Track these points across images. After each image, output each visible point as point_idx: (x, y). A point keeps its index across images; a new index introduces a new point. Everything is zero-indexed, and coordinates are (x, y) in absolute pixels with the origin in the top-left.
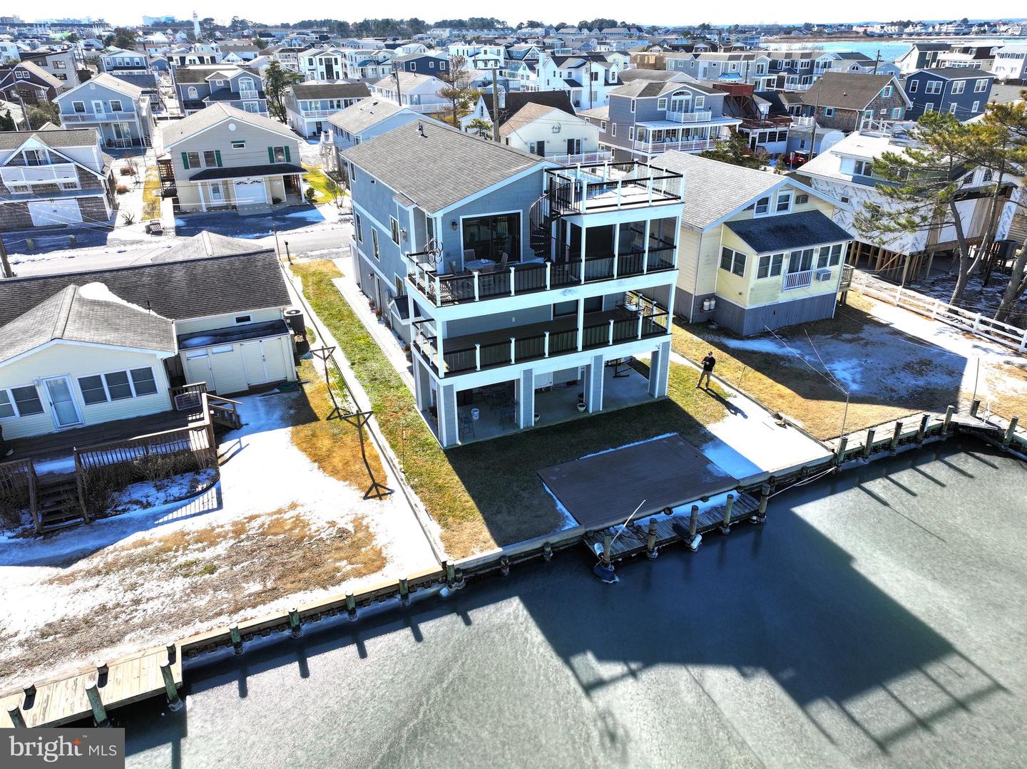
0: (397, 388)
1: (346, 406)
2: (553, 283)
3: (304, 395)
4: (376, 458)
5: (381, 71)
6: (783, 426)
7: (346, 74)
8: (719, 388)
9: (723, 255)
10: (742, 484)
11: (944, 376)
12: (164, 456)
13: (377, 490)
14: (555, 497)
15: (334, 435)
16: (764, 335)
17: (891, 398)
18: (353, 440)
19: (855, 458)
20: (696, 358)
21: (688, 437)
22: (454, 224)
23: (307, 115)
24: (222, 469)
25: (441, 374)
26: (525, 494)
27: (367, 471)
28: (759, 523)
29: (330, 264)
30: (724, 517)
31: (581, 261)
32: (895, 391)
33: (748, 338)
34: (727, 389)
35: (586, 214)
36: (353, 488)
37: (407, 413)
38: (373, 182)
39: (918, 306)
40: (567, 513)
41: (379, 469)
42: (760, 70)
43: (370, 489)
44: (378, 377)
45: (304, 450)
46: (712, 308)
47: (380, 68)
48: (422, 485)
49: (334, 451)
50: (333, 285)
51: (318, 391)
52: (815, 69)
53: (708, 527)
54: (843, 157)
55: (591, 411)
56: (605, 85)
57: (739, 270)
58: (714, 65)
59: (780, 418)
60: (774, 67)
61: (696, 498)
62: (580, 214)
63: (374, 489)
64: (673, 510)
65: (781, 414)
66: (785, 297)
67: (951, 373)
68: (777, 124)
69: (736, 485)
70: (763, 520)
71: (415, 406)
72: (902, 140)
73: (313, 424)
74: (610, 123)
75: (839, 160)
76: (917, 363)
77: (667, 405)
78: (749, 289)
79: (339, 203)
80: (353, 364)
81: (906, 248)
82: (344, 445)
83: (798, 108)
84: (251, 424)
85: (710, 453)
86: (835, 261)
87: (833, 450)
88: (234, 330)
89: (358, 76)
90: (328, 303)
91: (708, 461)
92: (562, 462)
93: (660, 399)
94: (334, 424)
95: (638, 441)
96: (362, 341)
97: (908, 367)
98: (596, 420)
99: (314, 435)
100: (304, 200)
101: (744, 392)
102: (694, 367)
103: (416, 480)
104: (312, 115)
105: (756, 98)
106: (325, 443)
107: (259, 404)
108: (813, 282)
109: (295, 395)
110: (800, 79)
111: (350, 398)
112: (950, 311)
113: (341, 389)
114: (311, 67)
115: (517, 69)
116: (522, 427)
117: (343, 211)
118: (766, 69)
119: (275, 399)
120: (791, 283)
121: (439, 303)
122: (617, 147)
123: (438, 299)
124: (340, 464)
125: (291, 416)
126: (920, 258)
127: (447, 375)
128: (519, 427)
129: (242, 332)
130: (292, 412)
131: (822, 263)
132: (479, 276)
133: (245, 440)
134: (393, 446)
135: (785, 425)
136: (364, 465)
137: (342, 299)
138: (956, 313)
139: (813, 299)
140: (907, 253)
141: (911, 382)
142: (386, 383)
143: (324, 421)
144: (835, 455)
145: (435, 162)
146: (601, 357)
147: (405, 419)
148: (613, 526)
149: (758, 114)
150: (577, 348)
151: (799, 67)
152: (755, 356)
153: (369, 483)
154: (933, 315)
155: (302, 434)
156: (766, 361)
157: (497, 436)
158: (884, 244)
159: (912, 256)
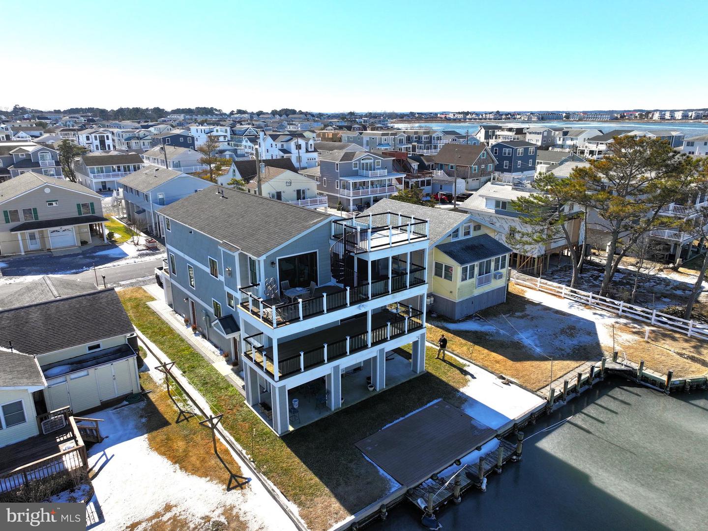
0: (226, 388)
1: (189, 409)
2: (351, 301)
3: (150, 404)
4: (227, 451)
5: (142, 144)
6: (507, 384)
7: (114, 147)
8: (455, 360)
9: (436, 267)
10: (499, 433)
11: (586, 337)
12: (45, 481)
13: (236, 480)
14: (375, 465)
15: (186, 436)
16: (468, 318)
17: (563, 355)
18: (202, 439)
19: (558, 401)
20: (432, 339)
21: (450, 400)
22: (273, 263)
23: (95, 177)
24: (94, 483)
25: (277, 378)
26: (352, 465)
27: (222, 465)
28: (518, 461)
29: (141, 291)
30: (497, 461)
31: (369, 284)
32: (563, 350)
33: (459, 321)
34: (461, 361)
35: (371, 252)
36: (215, 482)
37: (240, 409)
38: (191, 232)
39: (551, 290)
40: (389, 477)
41: (233, 461)
42: (401, 141)
43: (230, 482)
44: (208, 381)
45: (162, 454)
46: (432, 302)
47: (142, 141)
48: (271, 471)
49: (189, 451)
50: (149, 308)
51: (162, 398)
52: (433, 141)
53: (488, 471)
54: (488, 199)
55: (378, 390)
56: (306, 152)
57: (448, 276)
58: (373, 139)
59: (504, 378)
60: (409, 140)
61: (473, 449)
62: (366, 252)
63: (233, 480)
64: (461, 460)
65: (504, 376)
66: (478, 292)
67: (589, 334)
68: (424, 175)
69: (495, 435)
70: (520, 458)
71: (246, 402)
72: (520, 188)
73: (165, 429)
74: (321, 177)
75: (485, 200)
76: (568, 329)
77: (427, 378)
78: (457, 289)
79: (136, 242)
80: (184, 372)
81: (534, 253)
82: (196, 445)
83: (432, 165)
84: (111, 436)
85: (470, 412)
86: (503, 266)
87: (546, 398)
88: (88, 357)
89: (124, 148)
90: (150, 323)
91: (471, 418)
92: (371, 434)
93: (421, 374)
94: (183, 426)
95: (417, 409)
96: (186, 352)
97: (563, 332)
98: (383, 396)
99: (168, 439)
100: (106, 241)
101: (474, 362)
102: (434, 346)
103: (265, 467)
104: (99, 177)
105: (409, 160)
106: (180, 445)
107: (114, 417)
108: (493, 281)
109: (142, 405)
110: (425, 147)
111: (190, 402)
112: (572, 291)
113: (180, 395)
114: (88, 142)
115: (241, 141)
116: (333, 409)
117: (140, 248)
118: (404, 141)
119: (126, 411)
120: (481, 283)
121: (275, 325)
122: (328, 193)
123: (275, 322)
124: (198, 462)
125: (144, 425)
126: (543, 258)
127: (281, 378)
128: (330, 410)
129: (95, 358)
130: (144, 420)
131: (496, 268)
132: (302, 302)
133: (109, 451)
134: (237, 440)
135: (508, 383)
136: (218, 460)
137: (159, 318)
138: (575, 292)
139: (493, 291)
140: (535, 256)
141: (569, 343)
142: (216, 385)
143: (174, 425)
144: (548, 401)
145: (243, 217)
146: (383, 349)
147: (241, 415)
148: (424, 482)
149: (412, 170)
150: (367, 345)
151: (423, 140)
152: (468, 334)
153: (227, 475)
154: (563, 295)
155: (158, 440)
156: (477, 337)
157: (317, 419)
158: (527, 252)
159: (538, 258)
